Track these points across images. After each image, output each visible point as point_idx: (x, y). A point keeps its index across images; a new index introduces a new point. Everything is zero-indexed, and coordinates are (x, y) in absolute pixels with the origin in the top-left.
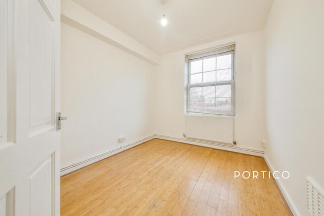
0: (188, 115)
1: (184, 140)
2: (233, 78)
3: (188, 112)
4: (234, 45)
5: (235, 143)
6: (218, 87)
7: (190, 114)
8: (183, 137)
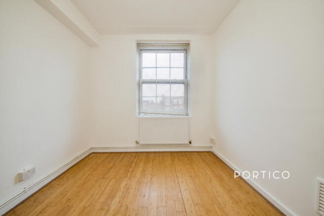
0: (139, 116)
1: (137, 148)
2: (186, 77)
3: (140, 113)
4: (188, 44)
5: (190, 143)
6: (173, 85)
7: (142, 115)
8: (134, 145)
